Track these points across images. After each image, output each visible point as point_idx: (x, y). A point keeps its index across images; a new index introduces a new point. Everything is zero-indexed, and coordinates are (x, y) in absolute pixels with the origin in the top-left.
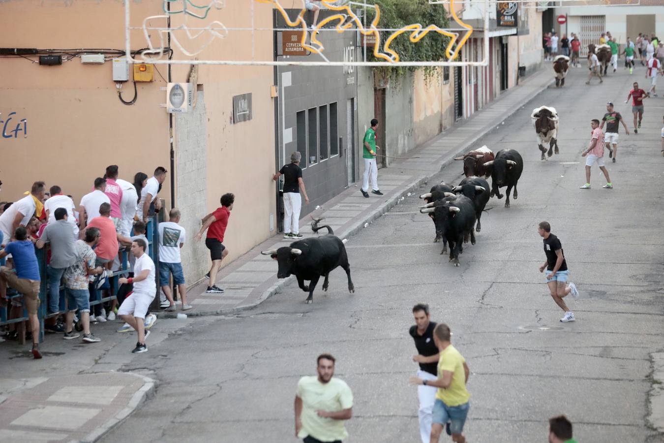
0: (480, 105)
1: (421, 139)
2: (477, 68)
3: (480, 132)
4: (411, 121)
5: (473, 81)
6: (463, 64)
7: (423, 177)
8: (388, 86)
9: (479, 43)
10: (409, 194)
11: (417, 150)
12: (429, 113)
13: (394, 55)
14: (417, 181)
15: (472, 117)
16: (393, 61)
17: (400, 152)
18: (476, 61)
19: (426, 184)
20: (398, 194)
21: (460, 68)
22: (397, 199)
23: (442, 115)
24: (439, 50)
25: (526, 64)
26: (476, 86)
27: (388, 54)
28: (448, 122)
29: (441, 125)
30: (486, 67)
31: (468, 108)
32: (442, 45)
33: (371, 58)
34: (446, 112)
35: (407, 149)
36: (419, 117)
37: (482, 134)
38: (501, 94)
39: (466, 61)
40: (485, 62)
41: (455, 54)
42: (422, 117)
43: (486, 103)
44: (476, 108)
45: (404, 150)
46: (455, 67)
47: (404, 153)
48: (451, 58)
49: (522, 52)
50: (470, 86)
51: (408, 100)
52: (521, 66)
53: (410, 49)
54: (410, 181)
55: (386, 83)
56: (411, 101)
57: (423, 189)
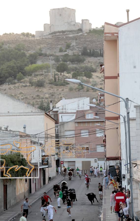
0: (37, 190)
1: (18, 201)
2: (36, 179)
3: (37, 198)
4: (15, 195)
5: (34, 182)
6: (31, 178)
7: (19, 213)
8: (8, 184)
9: (36, 170)
10: (15, 218)
11: (17, 204)
12: (21, 192)
13: (10, 175)
14: (17, 214)
15: (34, 193)
16: (9, 177)
17: (12, 205)
18: (36, 177)
19: (20, 215)
20: (11, 218)
21: (30, 179)
22: (11, 220)
23: (25, 193)
24: (24, 172)
25: (51, 176)
26: (36, 183)
27: (8, 175)
28: (27, 195)
29: (25, 196)
30: (39, 179)
31: (33, 191)
32: (25, 171)
33: (2, 176)
34: (26, 192)
35: (14, 204)
36: (18, 194)
37: (38, 199)
38: (43, 186)
39: (32, 177)
40: (38, 177)
41: (29, 175)
42: (19, 194)
43: (39, 189)
44: (36, 191)
45: (13, 204)
46: (29, 179)
47: (13, 205)
48: (28, 176)
49: (50, 173)
50: (34, 184)
51: (14, 188)
52: (49, 177)
53: (15, 172)
54: (15, 214)
55: (7, 183)
56: (15, 189)
57: (19, 216)
